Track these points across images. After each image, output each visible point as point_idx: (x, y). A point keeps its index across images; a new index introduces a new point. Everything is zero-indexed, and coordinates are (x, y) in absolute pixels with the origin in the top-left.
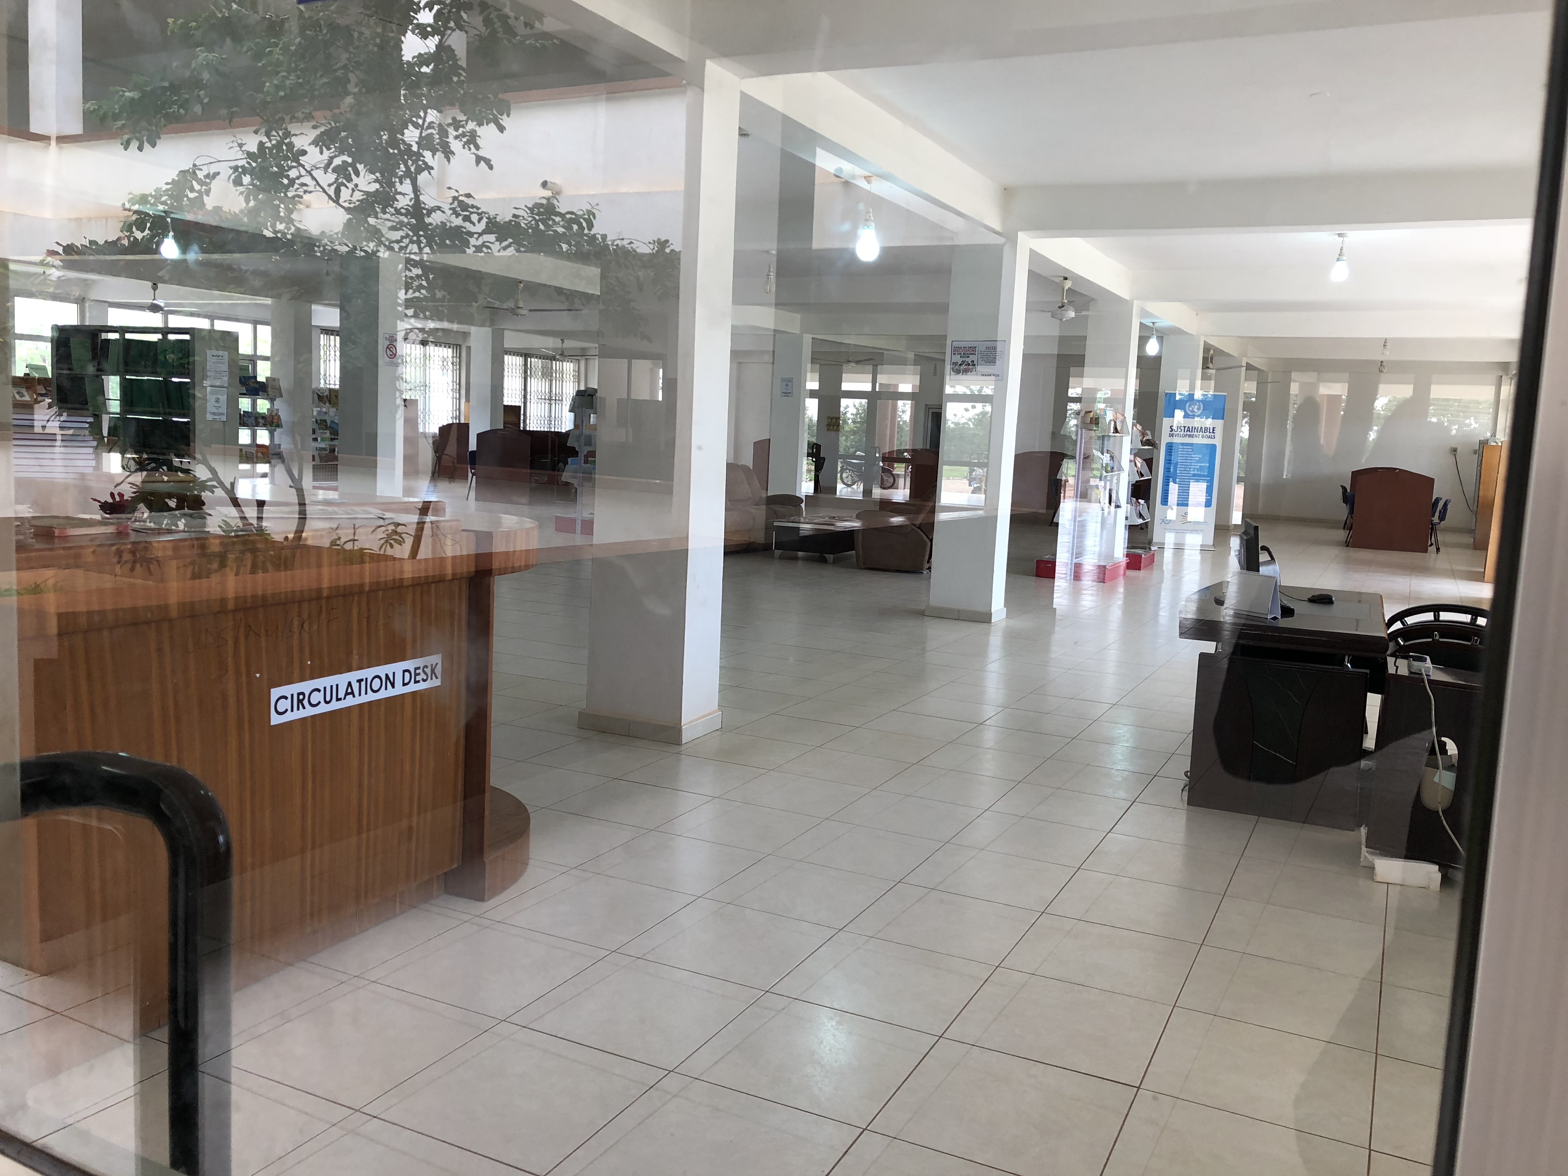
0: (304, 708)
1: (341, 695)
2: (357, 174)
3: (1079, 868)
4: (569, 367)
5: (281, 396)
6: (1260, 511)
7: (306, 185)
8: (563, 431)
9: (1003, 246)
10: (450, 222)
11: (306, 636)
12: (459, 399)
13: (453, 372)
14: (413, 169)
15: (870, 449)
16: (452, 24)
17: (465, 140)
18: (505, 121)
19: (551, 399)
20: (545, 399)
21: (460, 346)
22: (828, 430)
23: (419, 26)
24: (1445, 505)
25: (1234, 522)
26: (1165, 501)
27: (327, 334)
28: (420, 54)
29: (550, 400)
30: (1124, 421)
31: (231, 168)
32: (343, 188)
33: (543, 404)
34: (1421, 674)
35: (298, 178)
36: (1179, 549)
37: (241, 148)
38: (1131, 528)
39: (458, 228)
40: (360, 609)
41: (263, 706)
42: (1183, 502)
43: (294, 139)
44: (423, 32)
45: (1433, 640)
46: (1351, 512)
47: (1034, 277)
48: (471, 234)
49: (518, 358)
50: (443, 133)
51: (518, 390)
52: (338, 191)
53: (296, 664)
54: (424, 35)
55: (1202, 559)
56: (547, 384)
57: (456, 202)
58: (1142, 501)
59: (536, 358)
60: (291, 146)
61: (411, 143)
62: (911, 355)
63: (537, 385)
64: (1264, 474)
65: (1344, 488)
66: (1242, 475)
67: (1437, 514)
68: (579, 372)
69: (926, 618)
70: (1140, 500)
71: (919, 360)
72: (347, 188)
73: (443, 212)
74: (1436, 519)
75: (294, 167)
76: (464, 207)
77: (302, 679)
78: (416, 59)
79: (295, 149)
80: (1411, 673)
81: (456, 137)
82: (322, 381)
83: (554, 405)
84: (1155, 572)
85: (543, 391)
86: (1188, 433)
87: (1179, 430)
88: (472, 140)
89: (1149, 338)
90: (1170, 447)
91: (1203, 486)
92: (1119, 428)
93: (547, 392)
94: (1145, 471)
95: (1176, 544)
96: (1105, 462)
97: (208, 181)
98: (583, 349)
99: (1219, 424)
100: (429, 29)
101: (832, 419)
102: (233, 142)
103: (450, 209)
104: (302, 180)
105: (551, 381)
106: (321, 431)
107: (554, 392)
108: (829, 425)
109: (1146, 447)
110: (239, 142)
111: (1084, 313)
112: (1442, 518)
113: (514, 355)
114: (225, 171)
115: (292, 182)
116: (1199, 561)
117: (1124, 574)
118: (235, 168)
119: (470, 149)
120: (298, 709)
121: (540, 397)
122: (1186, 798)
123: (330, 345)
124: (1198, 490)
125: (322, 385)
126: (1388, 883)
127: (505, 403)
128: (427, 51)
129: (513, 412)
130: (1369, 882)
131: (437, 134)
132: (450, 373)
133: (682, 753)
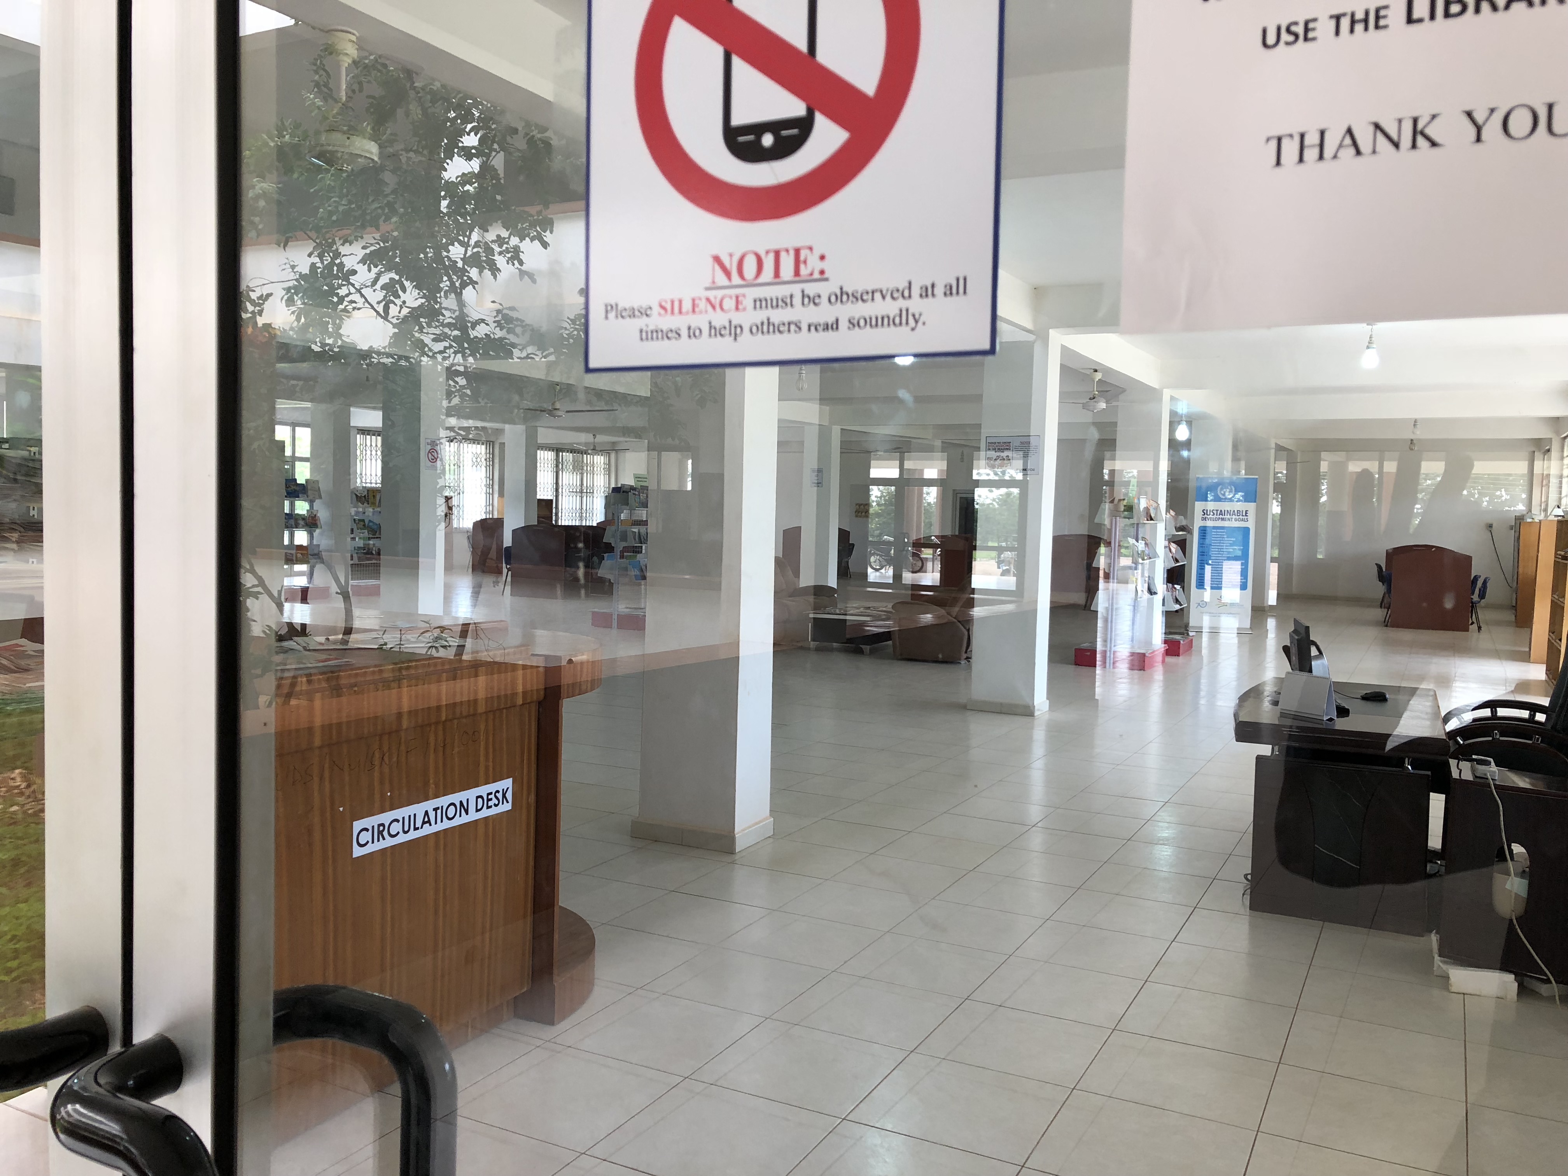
0: (384, 839)
1: (418, 825)
2: (404, 290)
3: (1146, 981)
4: (599, 460)
5: (320, 497)
6: (1295, 590)
7: (355, 302)
8: (595, 524)
9: (1034, 342)
10: (494, 333)
11: (386, 770)
12: (493, 494)
13: (486, 467)
14: (457, 284)
15: (900, 535)
16: (496, 146)
17: (509, 255)
18: (548, 237)
19: (583, 492)
20: (576, 492)
21: (493, 442)
22: (857, 516)
23: (464, 148)
24: (1485, 583)
25: (1270, 603)
26: (1201, 584)
27: (363, 434)
28: (463, 174)
29: (581, 492)
30: (1157, 508)
31: (284, 289)
32: (391, 305)
33: (574, 497)
34: (1487, 779)
35: (347, 295)
36: (1215, 632)
37: (293, 269)
38: (1168, 614)
39: (501, 339)
40: (436, 740)
41: (345, 839)
42: (1217, 586)
43: (344, 259)
44: (468, 153)
45: (1493, 739)
46: (1389, 590)
47: (1065, 369)
48: (514, 345)
49: (550, 453)
50: (489, 251)
51: (549, 483)
52: (386, 309)
53: (377, 796)
54: (469, 156)
55: (1239, 642)
56: (578, 477)
57: (500, 315)
58: (1178, 587)
59: (568, 452)
60: (341, 266)
61: (457, 260)
62: (938, 443)
63: (569, 479)
64: (1297, 555)
65: (1379, 567)
66: (1276, 554)
67: (1477, 591)
68: (609, 464)
69: (969, 713)
70: (1176, 586)
71: (947, 447)
72: (396, 305)
73: (487, 324)
74: (1475, 597)
75: (344, 285)
76: (508, 319)
77: (383, 811)
78: (459, 179)
79: (345, 269)
80: (1476, 777)
81: (500, 253)
82: (359, 481)
83: (585, 497)
84: (1194, 659)
85: (575, 484)
86: (1221, 516)
87: (1212, 513)
88: (515, 256)
89: (1179, 423)
90: (1203, 531)
91: (1237, 566)
92: (1153, 516)
93: (578, 485)
94: (1180, 555)
95: (1211, 628)
96: (1140, 549)
97: (261, 302)
98: (614, 443)
99: (1251, 507)
100: (473, 151)
101: (860, 505)
102: (285, 264)
103: (494, 322)
104: (350, 298)
105: (582, 474)
106: (359, 531)
107: (585, 485)
108: (857, 512)
109: (1181, 533)
110: (292, 263)
111: (1114, 404)
112: (1482, 596)
113: (546, 450)
114: (279, 292)
115: (341, 299)
116: (1237, 645)
117: (1163, 661)
118: (288, 290)
119: (514, 265)
120: (378, 841)
121: (571, 490)
122: (1248, 903)
123: (366, 445)
124: (1232, 571)
125: (358, 484)
126: (1464, 994)
127: (538, 497)
128: (471, 170)
129: (546, 507)
130: (1446, 993)
131: (483, 252)
132: (484, 469)
133: (737, 862)
